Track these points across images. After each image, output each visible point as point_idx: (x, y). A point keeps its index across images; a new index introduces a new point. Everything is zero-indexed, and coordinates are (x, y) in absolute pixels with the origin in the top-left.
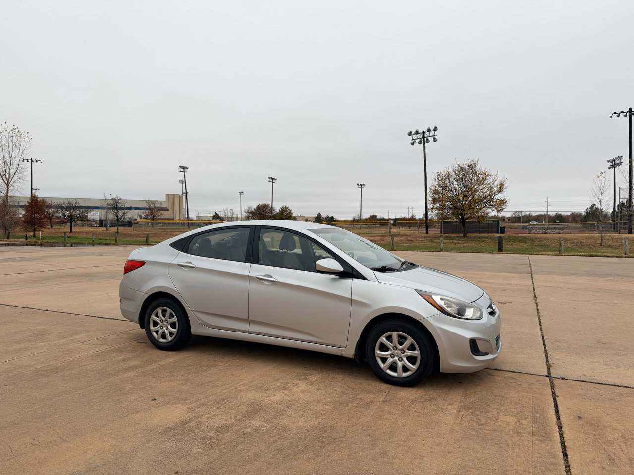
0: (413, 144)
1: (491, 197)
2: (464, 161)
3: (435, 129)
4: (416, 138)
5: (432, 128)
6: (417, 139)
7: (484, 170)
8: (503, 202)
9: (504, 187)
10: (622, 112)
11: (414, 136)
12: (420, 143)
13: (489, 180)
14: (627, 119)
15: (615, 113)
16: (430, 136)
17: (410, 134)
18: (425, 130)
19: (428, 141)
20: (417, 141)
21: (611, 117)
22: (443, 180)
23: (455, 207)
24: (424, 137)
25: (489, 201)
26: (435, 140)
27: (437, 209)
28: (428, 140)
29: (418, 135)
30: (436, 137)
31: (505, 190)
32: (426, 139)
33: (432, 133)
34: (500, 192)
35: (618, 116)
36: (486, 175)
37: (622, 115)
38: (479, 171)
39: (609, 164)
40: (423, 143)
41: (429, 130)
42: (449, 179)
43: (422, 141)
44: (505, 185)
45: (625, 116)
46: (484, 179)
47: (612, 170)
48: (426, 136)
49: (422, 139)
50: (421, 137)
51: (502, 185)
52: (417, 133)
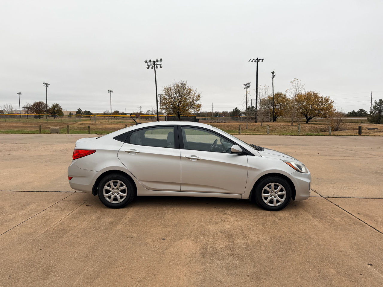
0: (148, 68)
1: (193, 103)
2: (179, 82)
3: (161, 60)
4: (150, 64)
5: (159, 60)
6: (151, 65)
7: (189, 87)
8: (199, 106)
9: (200, 97)
10: (254, 60)
11: (149, 64)
12: (152, 68)
13: (192, 93)
14: (256, 63)
15: (251, 60)
16: (158, 64)
17: (146, 62)
18: (155, 61)
19: (157, 67)
20: (151, 66)
21: (249, 62)
22: (168, 91)
23: (175, 108)
24: (154, 64)
25: (192, 105)
26: (161, 67)
28: (157, 66)
29: (151, 63)
30: (161, 65)
31: (200, 99)
32: (155, 66)
33: (159, 63)
34: (198, 100)
35: (252, 62)
36: (191, 90)
37: (254, 61)
38: (187, 88)
39: (245, 87)
40: (154, 68)
41: (157, 61)
42: (171, 91)
43: (154, 67)
44: (201, 96)
45: (255, 62)
46: (190, 93)
47: (246, 89)
48: (156, 64)
49: (154, 66)
50: (153, 64)
51: (199, 96)
52: (150, 61)
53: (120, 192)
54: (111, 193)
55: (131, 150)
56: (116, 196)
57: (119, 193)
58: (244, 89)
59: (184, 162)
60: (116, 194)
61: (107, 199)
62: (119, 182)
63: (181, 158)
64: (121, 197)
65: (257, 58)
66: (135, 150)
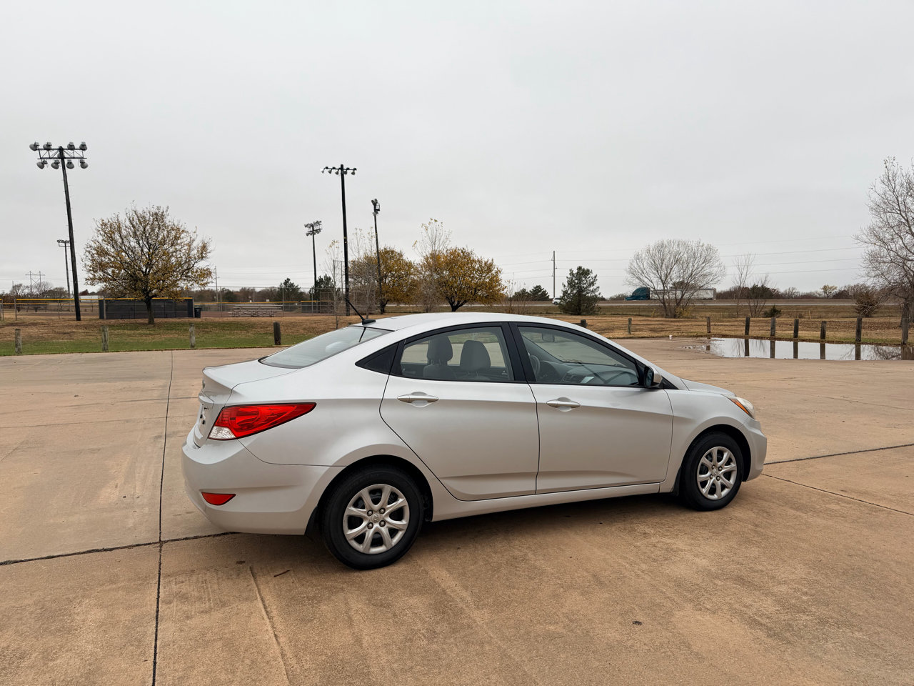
0: (42, 166)
1: (189, 265)
3: (83, 147)
4: (47, 156)
5: (77, 146)
6: (50, 158)
7: (176, 224)
8: (206, 273)
9: (208, 251)
10: (334, 168)
11: (44, 154)
12: (55, 166)
13: (185, 239)
14: (339, 177)
15: (327, 168)
16: (74, 158)
17: (35, 147)
18: (65, 147)
19: (71, 166)
20: (50, 162)
21: (323, 172)
22: (110, 231)
23: (134, 278)
24: (62, 157)
25: (186, 270)
26: (83, 165)
27: (100, 279)
28: (70, 163)
29: (52, 153)
30: (85, 161)
31: (209, 255)
32: (66, 161)
33: (78, 153)
34: (202, 257)
35: (330, 172)
36: (179, 232)
37: (334, 171)
38: (168, 224)
39: (307, 230)
40: (60, 167)
41: (71, 147)
42: (120, 232)
43: (60, 165)
44: (210, 249)
45: (337, 173)
46: (177, 238)
47: (311, 237)
48: (66, 155)
49: (60, 160)
50: (56, 156)
51: (204, 248)
52: (48, 148)
53: (389, 520)
54: (364, 524)
55: (413, 394)
56: (377, 533)
57: (385, 522)
58: (307, 235)
59: (545, 417)
60: (376, 525)
61: (354, 544)
62: (387, 489)
63: (537, 406)
64: (393, 532)
65: (342, 166)
66: (424, 394)
